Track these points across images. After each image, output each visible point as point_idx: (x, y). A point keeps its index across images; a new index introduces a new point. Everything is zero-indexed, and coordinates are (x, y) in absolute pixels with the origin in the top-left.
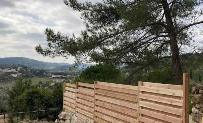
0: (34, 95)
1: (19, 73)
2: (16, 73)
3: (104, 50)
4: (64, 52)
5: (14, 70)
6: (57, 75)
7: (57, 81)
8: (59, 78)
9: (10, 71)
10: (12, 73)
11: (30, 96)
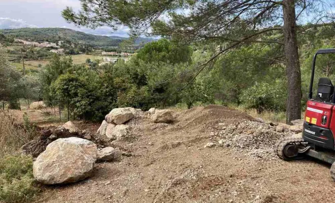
0: (71, 83)
1: (61, 48)
2: (57, 49)
3: (174, 15)
4: (110, 19)
5: (54, 45)
6: (109, 51)
7: (109, 59)
8: (111, 55)
9: (49, 45)
10: (52, 48)
11: (65, 84)
